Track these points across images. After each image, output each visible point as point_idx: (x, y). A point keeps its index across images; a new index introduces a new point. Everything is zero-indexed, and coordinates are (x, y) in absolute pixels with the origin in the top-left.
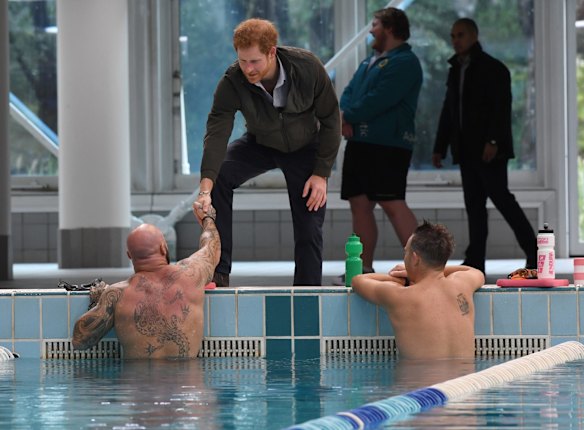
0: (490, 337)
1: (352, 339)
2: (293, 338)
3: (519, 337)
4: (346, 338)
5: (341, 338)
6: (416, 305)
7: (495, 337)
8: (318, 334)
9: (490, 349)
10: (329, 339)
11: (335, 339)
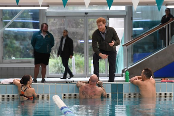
0: (160, 93)
1: (130, 93)
2: (117, 93)
3: (166, 93)
4: (129, 93)
5: (128, 93)
6: (146, 86)
7: (161, 93)
8: (123, 92)
9: (160, 95)
10: (125, 93)
11: (126, 93)
